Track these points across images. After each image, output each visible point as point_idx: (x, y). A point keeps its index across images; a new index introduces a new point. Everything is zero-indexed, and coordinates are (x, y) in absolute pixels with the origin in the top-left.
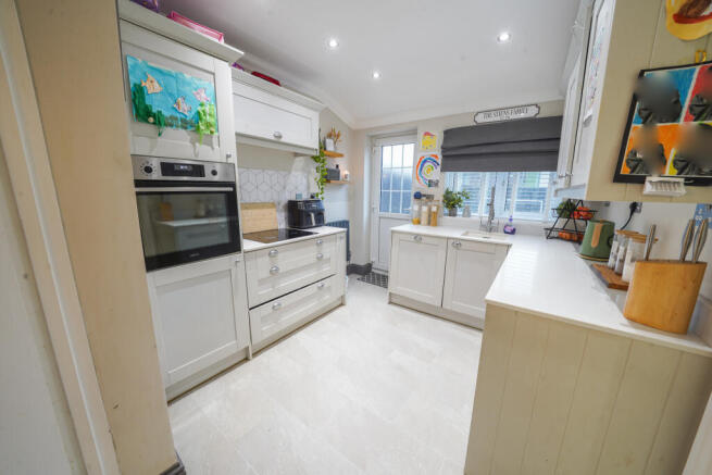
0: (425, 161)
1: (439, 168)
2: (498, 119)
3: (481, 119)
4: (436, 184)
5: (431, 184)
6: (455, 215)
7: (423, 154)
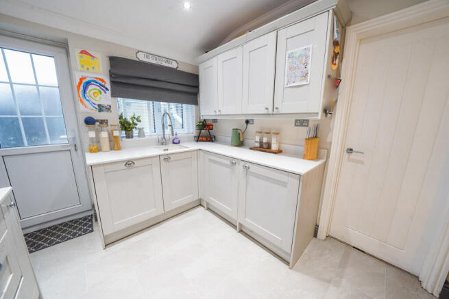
0: (88, 83)
1: (109, 93)
2: (154, 62)
3: (142, 57)
4: (109, 109)
5: (101, 108)
6: (132, 137)
7: (85, 74)
